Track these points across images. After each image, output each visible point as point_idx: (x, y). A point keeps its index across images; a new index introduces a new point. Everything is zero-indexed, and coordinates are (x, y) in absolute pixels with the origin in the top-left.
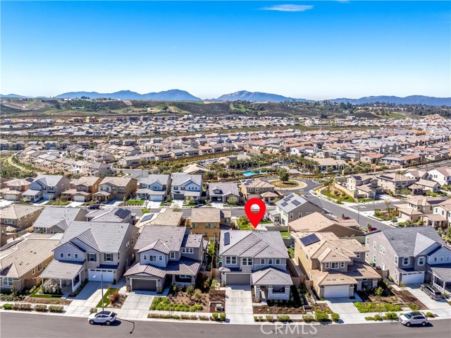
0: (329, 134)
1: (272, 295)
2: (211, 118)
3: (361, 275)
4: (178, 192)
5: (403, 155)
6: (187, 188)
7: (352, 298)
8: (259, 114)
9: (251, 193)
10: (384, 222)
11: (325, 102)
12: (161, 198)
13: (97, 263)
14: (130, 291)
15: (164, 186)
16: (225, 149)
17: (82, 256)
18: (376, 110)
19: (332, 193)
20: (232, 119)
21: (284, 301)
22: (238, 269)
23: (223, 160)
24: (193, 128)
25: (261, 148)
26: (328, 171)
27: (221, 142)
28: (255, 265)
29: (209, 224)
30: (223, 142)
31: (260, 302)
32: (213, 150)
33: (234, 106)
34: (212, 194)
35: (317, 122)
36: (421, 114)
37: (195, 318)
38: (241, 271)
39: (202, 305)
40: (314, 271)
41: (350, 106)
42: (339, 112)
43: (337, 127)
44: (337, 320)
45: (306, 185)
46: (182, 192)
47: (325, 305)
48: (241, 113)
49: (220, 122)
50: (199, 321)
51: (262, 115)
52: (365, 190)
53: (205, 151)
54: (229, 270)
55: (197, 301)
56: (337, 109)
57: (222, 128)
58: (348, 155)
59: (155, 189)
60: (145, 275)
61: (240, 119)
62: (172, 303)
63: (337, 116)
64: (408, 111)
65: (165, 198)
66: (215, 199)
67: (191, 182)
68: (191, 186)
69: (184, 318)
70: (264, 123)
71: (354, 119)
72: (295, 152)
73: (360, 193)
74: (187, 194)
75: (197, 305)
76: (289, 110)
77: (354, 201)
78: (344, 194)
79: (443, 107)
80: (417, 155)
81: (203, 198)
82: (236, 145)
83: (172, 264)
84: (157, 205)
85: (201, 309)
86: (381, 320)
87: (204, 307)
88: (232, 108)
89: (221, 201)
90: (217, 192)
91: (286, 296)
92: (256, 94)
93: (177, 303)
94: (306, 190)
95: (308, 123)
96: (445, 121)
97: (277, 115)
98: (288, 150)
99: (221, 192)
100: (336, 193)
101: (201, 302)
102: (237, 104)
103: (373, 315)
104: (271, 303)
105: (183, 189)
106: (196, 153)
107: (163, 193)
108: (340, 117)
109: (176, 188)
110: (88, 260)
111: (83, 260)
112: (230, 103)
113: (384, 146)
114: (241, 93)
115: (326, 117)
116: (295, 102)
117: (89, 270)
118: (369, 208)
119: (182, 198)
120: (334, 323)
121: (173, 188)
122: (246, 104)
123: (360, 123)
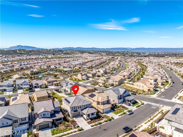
0: (59, 60)
1: (91, 116)
2: (11, 56)
3: (111, 103)
4: (20, 87)
5: (86, 66)
6: (24, 84)
7: (111, 111)
8: (30, 54)
9: (49, 83)
10: (95, 86)
11: (53, 49)
12: (12, 90)
13: (19, 123)
14: (38, 131)
15: (12, 85)
16: (24, 68)
17: (10, 122)
18: (70, 52)
19: (74, 79)
20: (20, 56)
21: (95, 117)
22: (76, 111)
23: (27, 72)
24: (4, 60)
25: (39, 66)
26: (68, 72)
27: (21, 65)
28: (82, 108)
29: (44, 97)
30: (22, 65)
31: (88, 120)
32: (20, 68)
33: (19, 51)
34: (34, 85)
35: (53, 56)
36: (83, 53)
37: (72, 133)
38: (78, 111)
39: (70, 127)
40: (98, 105)
41: (61, 51)
42: (58, 53)
43: (60, 57)
44: (113, 119)
45: (63, 78)
46: (21, 86)
47: (105, 115)
48: (22, 54)
49: (15, 57)
50: (74, 133)
51: (31, 54)
52: (84, 77)
53: (16, 69)
54: (74, 112)
55: (68, 126)
56: (57, 52)
57: (17, 60)
58: (71, 67)
59: (8, 86)
60: (44, 122)
61: (23, 56)
62: (59, 130)
63: (58, 54)
64: (79, 52)
65: (14, 90)
66: (35, 87)
67: (25, 82)
68: (25, 83)
69: (68, 134)
70: (34, 57)
71: (64, 55)
72: (52, 67)
73: (83, 78)
74: (24, 87)
75: (68, 128)
76: (41, 52)
77: (82, 81)
78: (78, 79)
79: (87, 51)
80: (90, 65)
81: (31, 87)
82: (29, 66)
83: (52, 115)
84: (11, 93)
85: (71, 129)
86: (122, 115)
87: (72, 128)
88: (18, 52)
89: (38, 88)
90: (36, 84)
91: (95, 116)
92: (25, 46)
93: (61, 129)
94: (64, 79)
95: (50, 56)
96: (90, 55)
97: (37, 54)
98: (50, 66)
99: (38, 84)
100: (75, 79)
101: (69, 126)
102: (20, 50)
103: (120, 114)
104: (92, 119)
105: (21, 85)
106: (13, 70)
107: (13, 88)
108: (59, 54)
109: (18, 85)
110: (14, 123)
111: (11, 124)
112: (17, 50)
113: (80, 63)
114: (19, 46)
115: (54, 54)
116: (42, 49)
117: (14, 127)
118: (87, 83)
119: (22, 88)
120: (112, 120)
121: (17, 85)
122: (24, 50)
123: (67, 56)
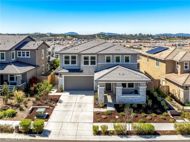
18: (164, 37)
22: (79, 71)
24: (77, 43)
28: (100, 64)
31: (105, 106)
35: (137, 41)
56: (145, 37)
63: (146, 40)
71: (154, 40)
91: (141, 98)
95: (132, 41)
97: (118, 39)
122: (103, 35)
123: (158, 41)
